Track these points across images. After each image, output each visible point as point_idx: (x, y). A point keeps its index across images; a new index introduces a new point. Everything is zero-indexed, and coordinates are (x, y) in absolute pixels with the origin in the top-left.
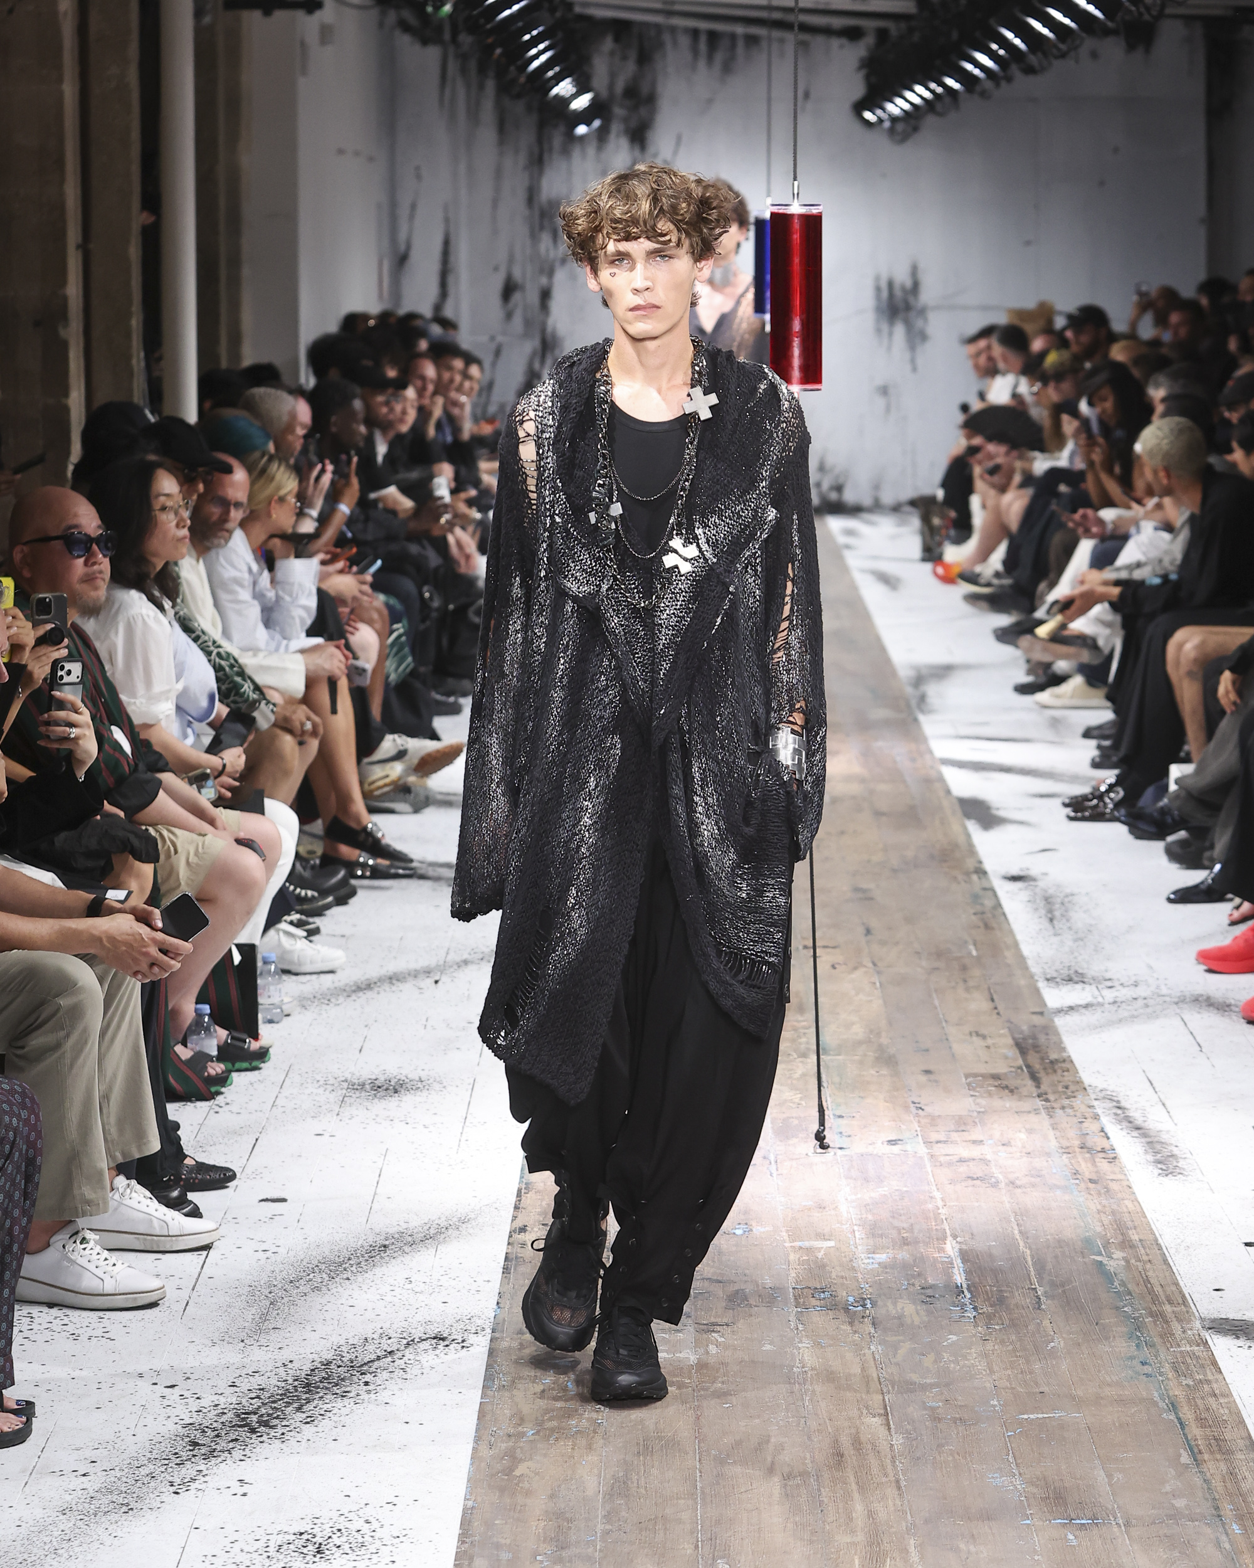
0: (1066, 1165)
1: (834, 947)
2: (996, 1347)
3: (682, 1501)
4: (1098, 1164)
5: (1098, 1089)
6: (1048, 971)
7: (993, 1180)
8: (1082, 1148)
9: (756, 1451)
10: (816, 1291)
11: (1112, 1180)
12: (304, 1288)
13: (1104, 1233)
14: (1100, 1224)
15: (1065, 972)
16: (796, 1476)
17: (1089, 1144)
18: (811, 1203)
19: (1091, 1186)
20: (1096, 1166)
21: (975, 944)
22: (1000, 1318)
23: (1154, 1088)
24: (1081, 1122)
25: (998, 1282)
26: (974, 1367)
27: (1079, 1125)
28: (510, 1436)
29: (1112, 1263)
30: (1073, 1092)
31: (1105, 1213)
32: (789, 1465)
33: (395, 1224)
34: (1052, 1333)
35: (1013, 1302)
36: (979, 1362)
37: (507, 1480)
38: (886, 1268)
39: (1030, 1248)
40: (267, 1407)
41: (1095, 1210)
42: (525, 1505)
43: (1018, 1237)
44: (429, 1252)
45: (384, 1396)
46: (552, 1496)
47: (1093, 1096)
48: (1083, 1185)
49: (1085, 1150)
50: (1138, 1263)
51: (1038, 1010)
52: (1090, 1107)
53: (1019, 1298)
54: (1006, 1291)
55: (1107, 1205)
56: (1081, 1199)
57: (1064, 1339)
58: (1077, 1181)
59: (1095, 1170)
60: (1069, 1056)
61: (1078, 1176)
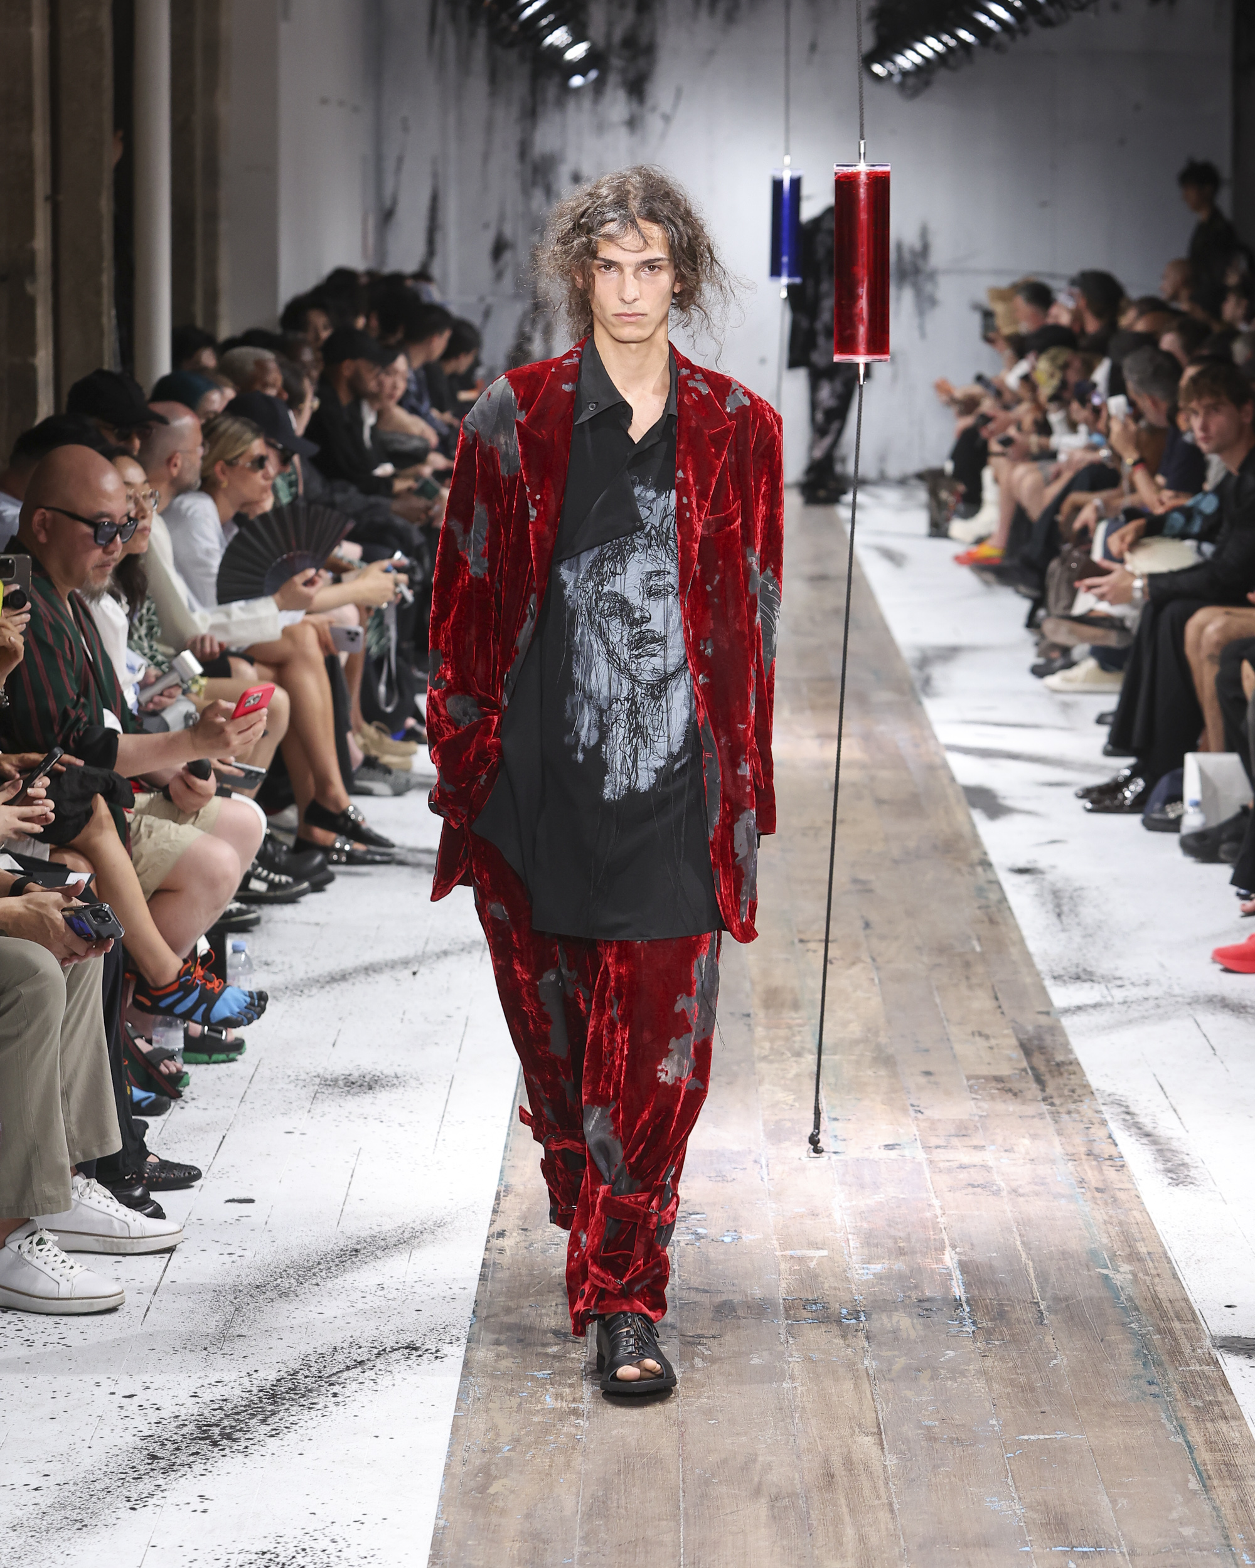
0: (1071, 1173)
2: (996, 1364)
3: (665, 1523)
4: (1106, 1172)
5: (1106, 1094)
6: (1055, 969)
7: (995, 1188)
8: (1088, 1155)
9: (743, 1470)
10: (807, 1303)
11: (1120, 1189)
12: (271, 1294)
13: (1110, 1245)
14: (1106, 1235)
15: (1073, 970)
16: (784, 1498)
17: (1096, 1151)
18: (803, 1210)
19: (1098, 1195)
20: (1103, 1175)
21: (979, 940)
22: (1002, 1335)
23: (1165, 1094)
24: (1087, 1128)
25: (998, 1295)
26: (972, 1384)
27: (1086, 1131)
28: (484, 1451)
29: (1118, 1276)
30: (1079, 1096)
31: (1112, 1224)
32: (777, 1486)
33: (367, 1227)
34: (1055, 1350)
35: (1014, 1316)
36: (978, 1379)
37: (481, 1498)
38: (881, 1279)
39: (1033, 1260)
40: (230, 1419)
41: (1101, 1220)
42: (500, 1525)
43: (1020, 1248)
44: (402, 1257)
45: (353, 1407)
46: (528, 1516)
47: (1101, 1101)
48: (1089, 1195)
49: (1092, 1157)
50: (1146, 1278)
51: (1044, 1010)
52: (1097, 1112)
53: (1019, 1313)
54: (1006, 1305)
55: (1114, 1215)
56: (1087, 1209)
57: (1067, 1356)
58: (1083, 1190)
59: (1102, 1178)
60: (1076, 1059)
61: (1084, 1185)
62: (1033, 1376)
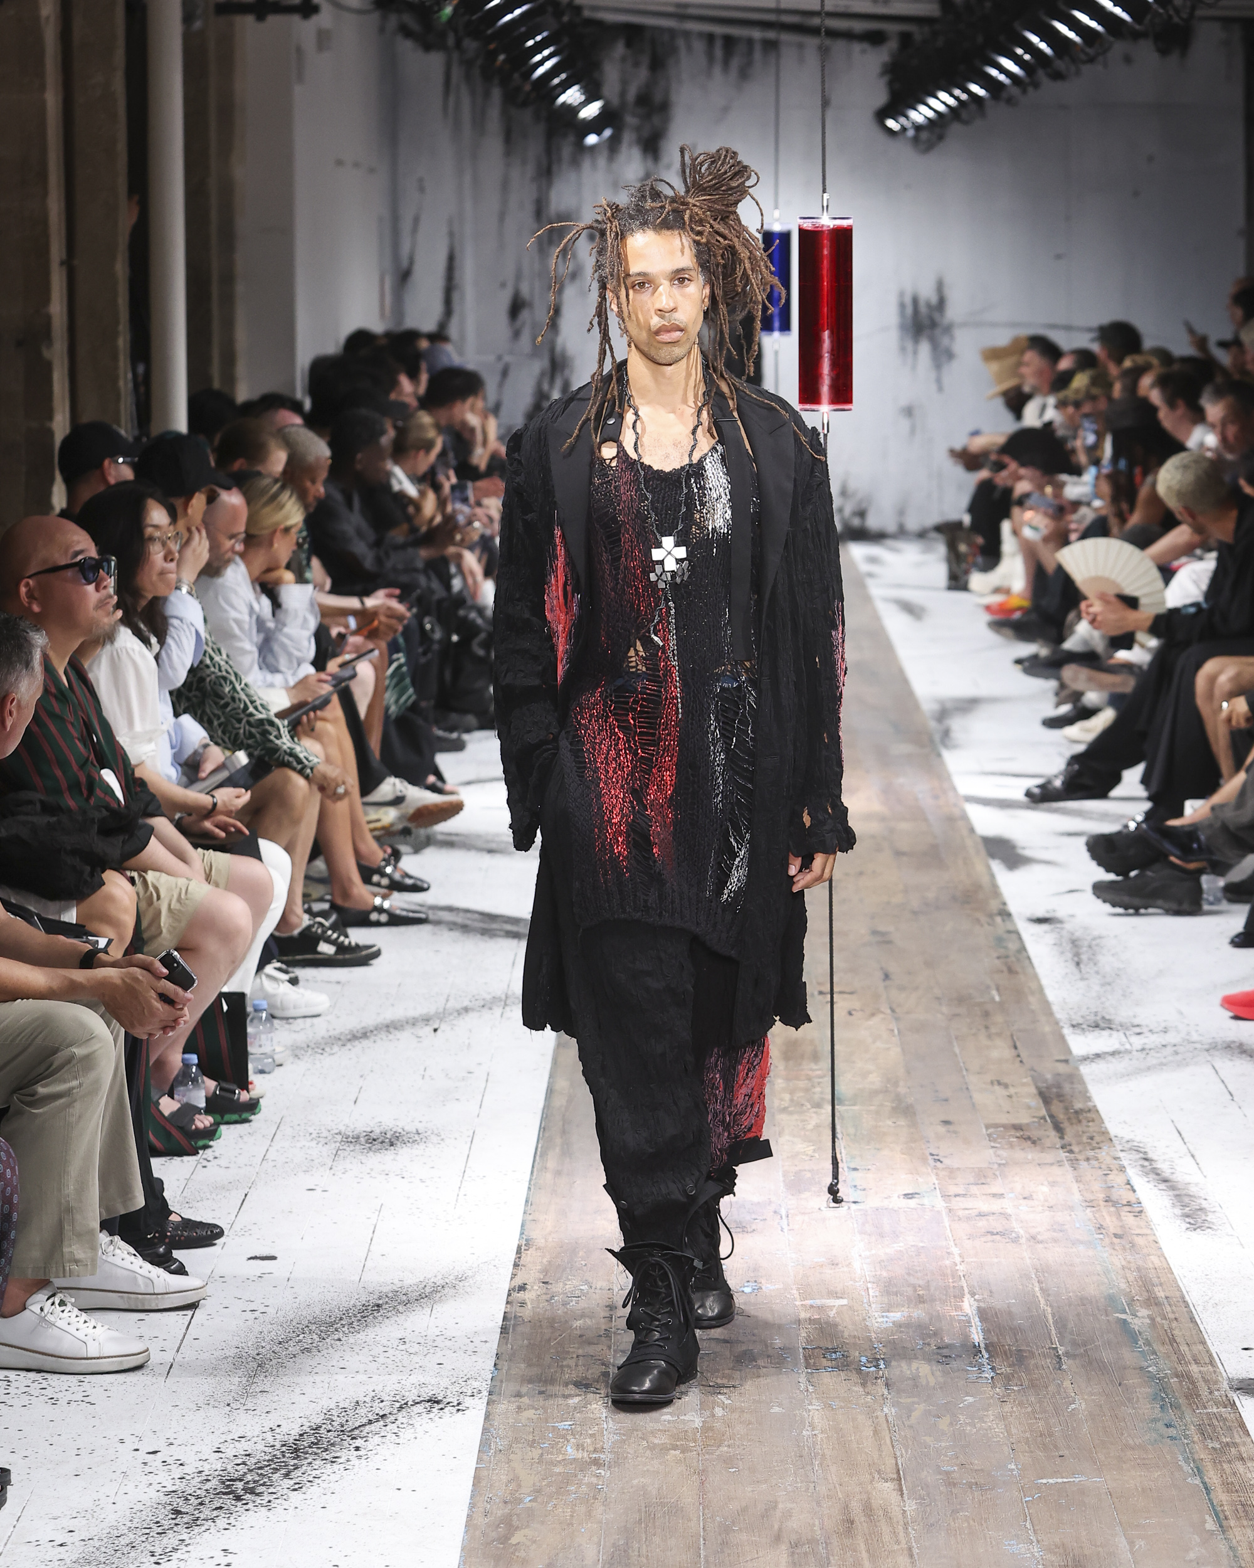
0: (1089, 1220)
1: (851, 993)
2: (1014, 1409)
4: (1124, 1218)
5: (1124, 1140)
6: (1073, 1017)
7: (1014, 1235)
8: (1106, 1201)
9: (763, 1517)
10: (827, 1351)
11: (1138, 1235)
12: (294, 1349)
13: (1128, 1290)
14: (1124, 1281)
15: (1092, 1018)
16: (804, 1544)
17: (1114, 1197)
18: (823, 1259)
19: (1116, 1241)
20: (1121, 1221)
21: (998, 989)
22: (1021, 1380)
23: (1183, 1139)
24: (1106, 1175)
25: (1017, 1341)
26: (991, 1429)
27: (1104, 1177)
28: (506, 1503)
29: (1136, 1321)
30: (1098, 1143)
31: (1130, 1269)
32: (797, 1532)
33: (389, 1282)
34: (1073, 1394)
35: (1033, 1362)
36: (997, 1424)
37: (503, 1548)
38: (901, 1327)
39: (1051, 1307)
40: (253, 1473)
41: (1120, 1266)
43: (1039, 1295)
44: (424, 1311)
45: (376, 1461)
46: (550, 1565)
47: (1119, 1148)
48: (1107, 1241)
49: (1110, 1204)
50: (1164, 1321)
51: (1063, 1058)
52: (1116, 1158)
53: (1039, 1358)
54: (1025, 1351)
55: (1133, 1261)
56: (1105, 1255)
57: (1085, 1400)
58: (1101, 1236)
59: (1121, 1224)
60: (1095, 1106)
61: (1104, 1231)
62: (1052, 1421)
